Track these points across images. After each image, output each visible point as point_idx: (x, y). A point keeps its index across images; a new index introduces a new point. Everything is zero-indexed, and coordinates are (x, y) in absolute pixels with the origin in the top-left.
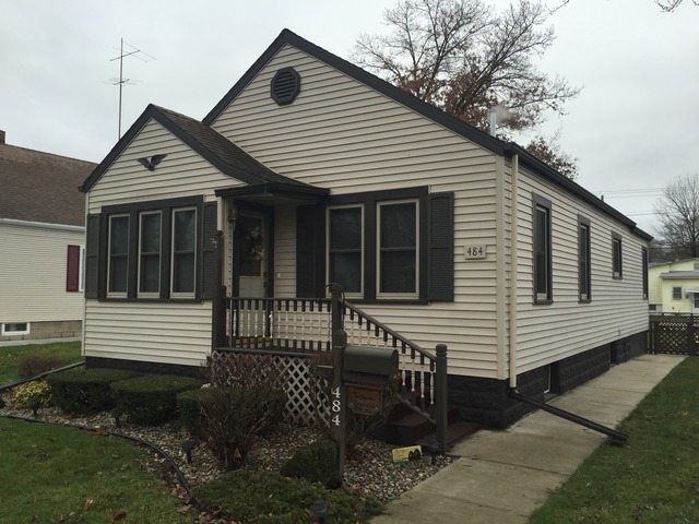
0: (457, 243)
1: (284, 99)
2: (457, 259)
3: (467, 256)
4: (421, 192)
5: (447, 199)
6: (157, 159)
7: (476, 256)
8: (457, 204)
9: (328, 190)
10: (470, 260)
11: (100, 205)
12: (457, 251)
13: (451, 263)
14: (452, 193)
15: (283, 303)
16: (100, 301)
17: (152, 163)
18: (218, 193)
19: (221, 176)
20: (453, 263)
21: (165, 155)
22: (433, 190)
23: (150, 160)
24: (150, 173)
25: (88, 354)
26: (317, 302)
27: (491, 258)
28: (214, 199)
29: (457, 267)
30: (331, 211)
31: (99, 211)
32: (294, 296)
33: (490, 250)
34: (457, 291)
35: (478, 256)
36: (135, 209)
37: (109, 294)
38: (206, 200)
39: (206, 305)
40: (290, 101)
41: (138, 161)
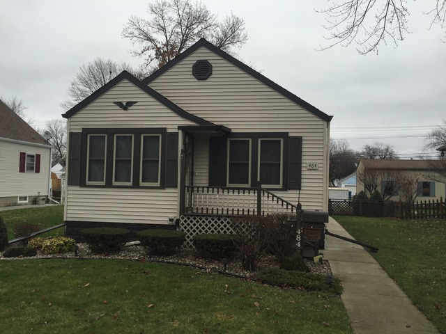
0: (303, 161)
1: (201, 77)
2: (303, 169)
3: (309, 168)
4: (285, 135)
5: (298, 140)
6: (130, 104)
7: (313, 168)
8: (303, 142)
9: (230, 129)
10: (309, 170)
11: (81, 127)
12: (303, 165)
13: (300, 171)
14: (301, 137)
15: (200, 189)
16: (81, 187)
17: (126, 106)
18: (180, 128)
19: (180, 119)
20: (301, 171)
21: (136, 102)
22: (290, 135)
23: (124, 104)
24: (123, 111)
25: (69, 220)
26: (222, 189)
27: (321, 169)
28: (176, 131)
29: (303, 173)
30: (231, 141)
31: (81, 131)
32: (207, 185)
33: (320, 165)
34: (302, 184)
35: (314, 168)
36: (111, 132)
37: (88, 183)
38: (169, 131)
39: (168, 190)
40: (205, 79)
41: (114, 103)
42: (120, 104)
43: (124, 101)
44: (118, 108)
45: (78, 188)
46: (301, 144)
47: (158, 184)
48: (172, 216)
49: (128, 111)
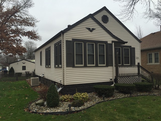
1: (105, 22)
4: (130, 47)
11: (71, 38)
14: (135, 48)
18: (113, 42)
21: (95, 29)
22: (132, 47)
23: (91, 29)
28: (111, 43)
31: (71, 40)
36: (85, 41)
37: (76, 65)
38: (108, 43)
39: (109, 67)
40: (106, 23)
41: (86, 28)
42: (89, 29)
43: (91, 28)
44: (88, 30)
45: (71, 68)
46: (135, 50)
47: (105, 65)
48: (111, 78)
49: (92, 33)
